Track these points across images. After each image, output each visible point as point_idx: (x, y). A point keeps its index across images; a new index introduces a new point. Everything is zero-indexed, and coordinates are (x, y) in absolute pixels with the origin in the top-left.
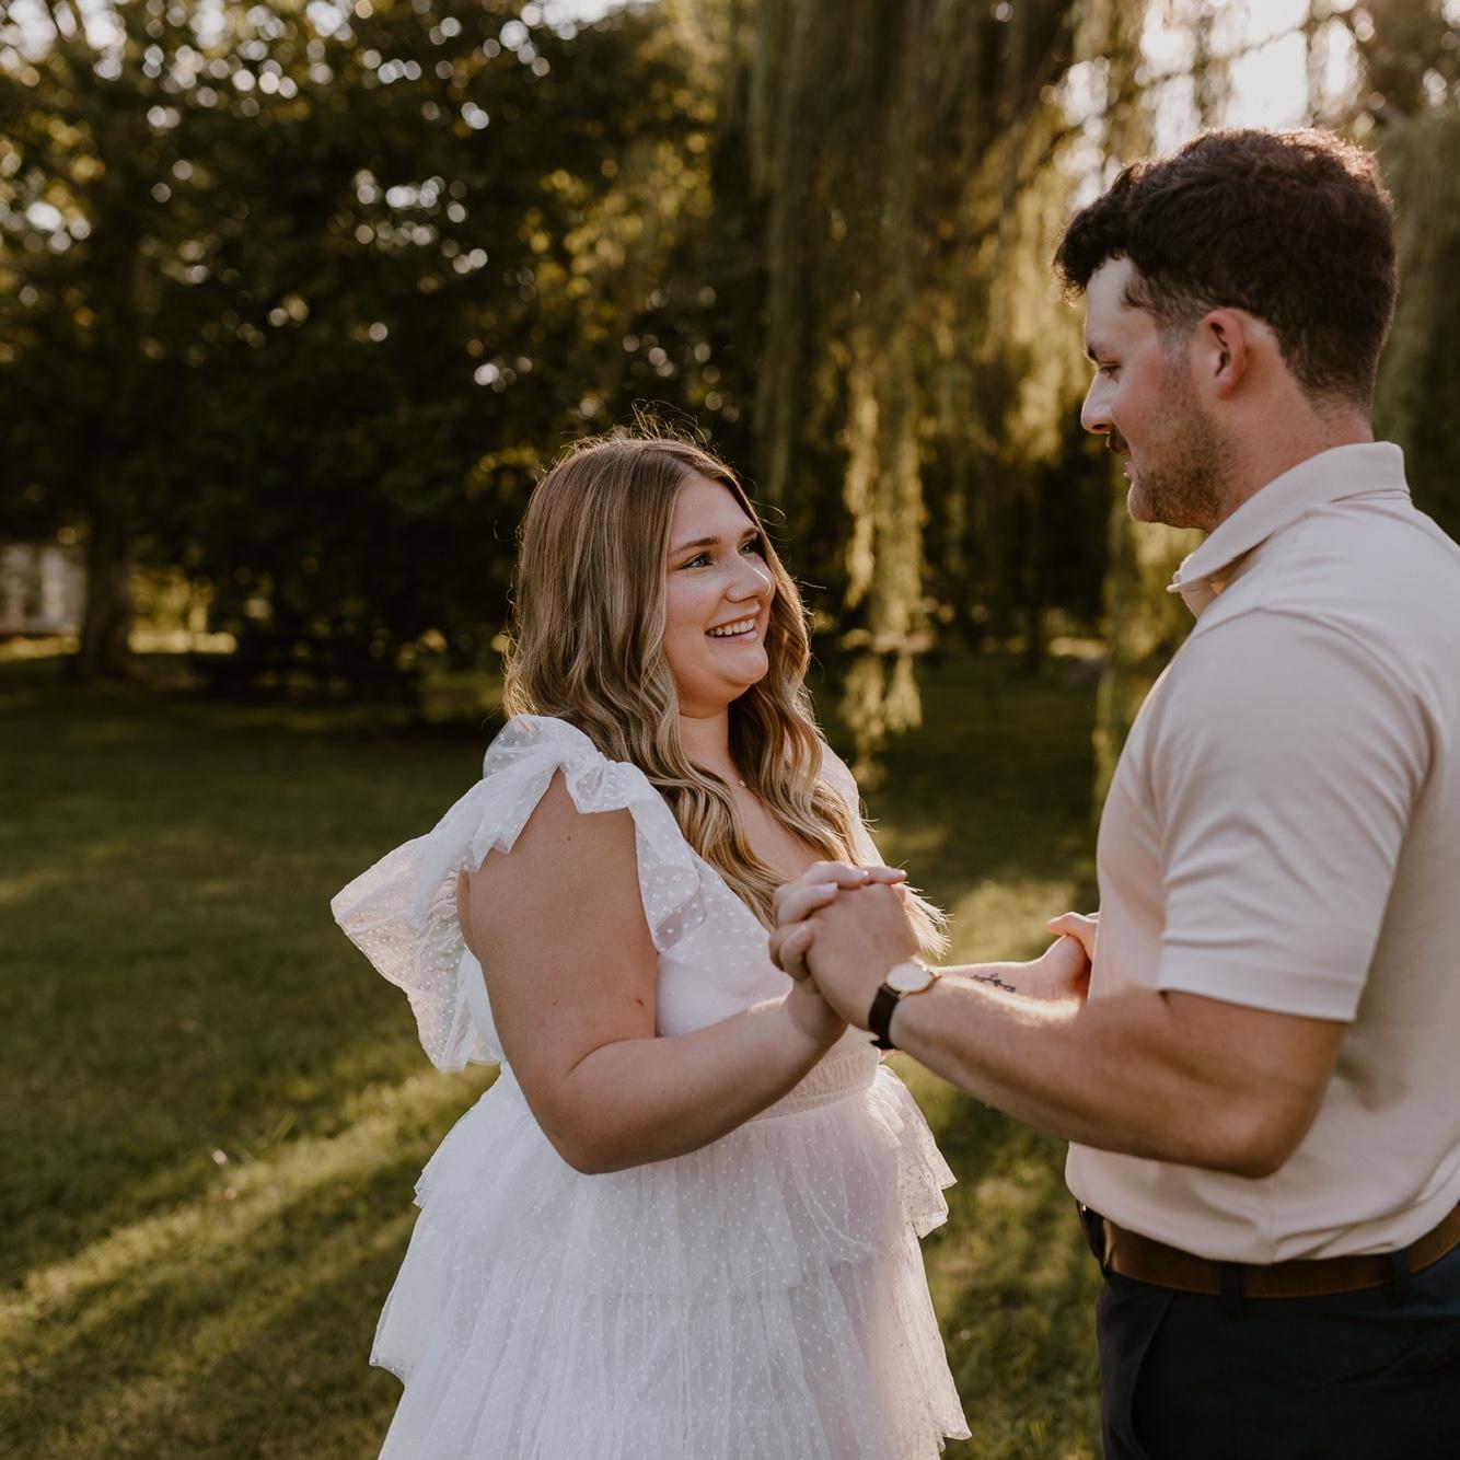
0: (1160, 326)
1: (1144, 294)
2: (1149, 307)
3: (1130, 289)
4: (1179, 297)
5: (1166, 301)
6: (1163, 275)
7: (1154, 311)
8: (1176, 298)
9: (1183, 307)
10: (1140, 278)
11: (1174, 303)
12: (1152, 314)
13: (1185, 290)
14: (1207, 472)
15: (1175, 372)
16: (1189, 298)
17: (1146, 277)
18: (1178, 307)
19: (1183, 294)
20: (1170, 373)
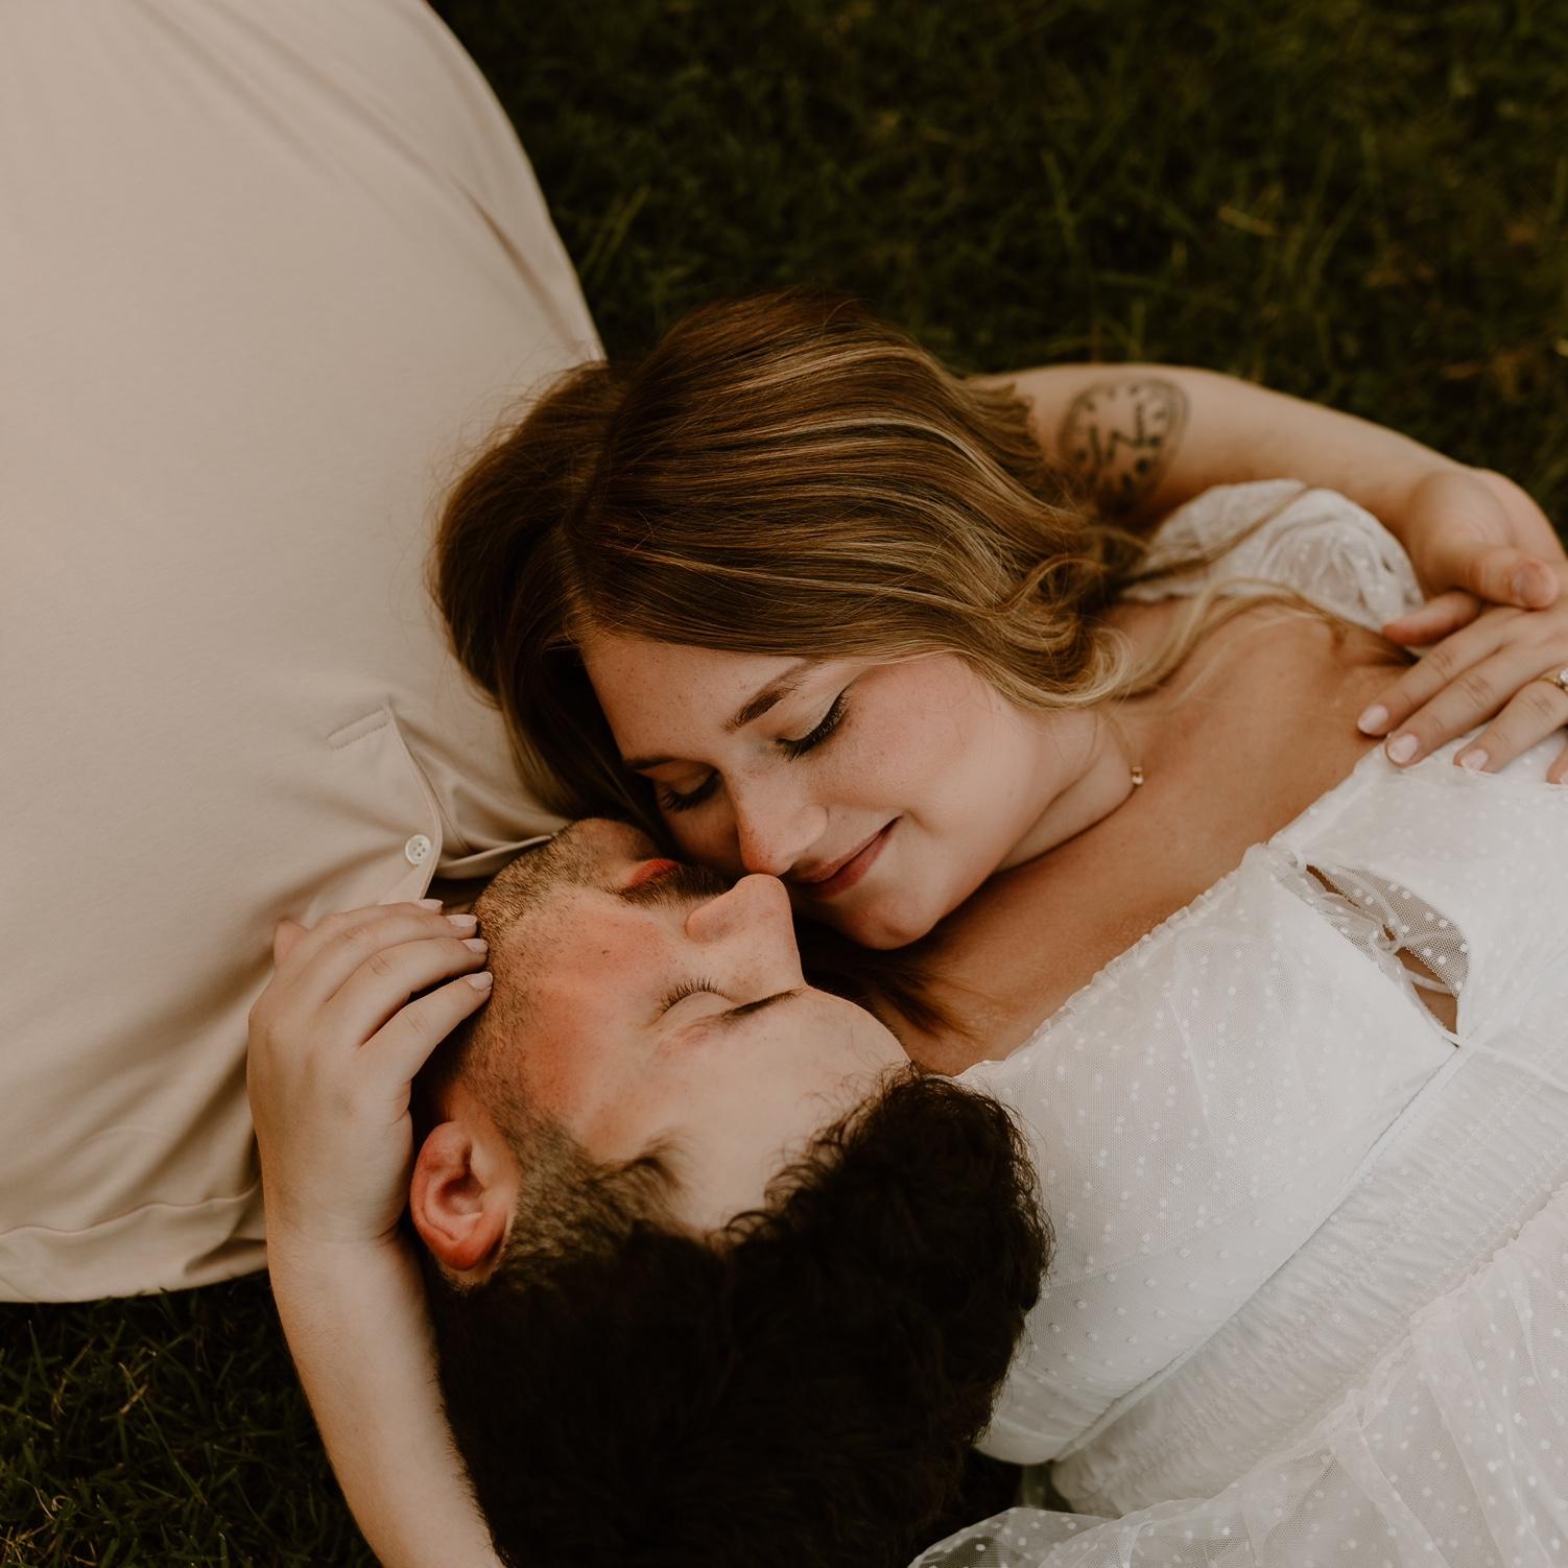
1: (629, 1191)
2: (611, 1176)
3: (661, 1185)
5: (585, 1207)
7: (600, 1175)
8: (569, 1226)
9: (554, 1221)
10: (650, 1216)
11: (570, 1217)
12: (600, 1169)
17: (638, 1225)
18: (559, 1216)
19: (562, 1242)
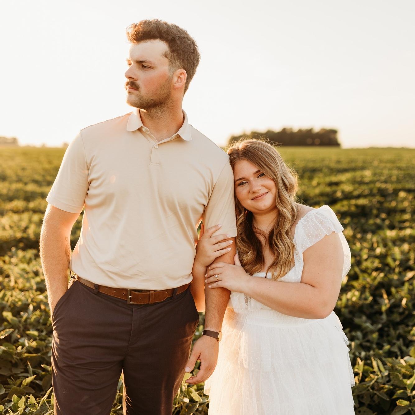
0: (170, 65)
4: (176, 61)
6: (175, 55)
12: (169, 61)
13: (178, 60)
14: (164, 103)
15: (170, 79)
16: (178, 63)
20: (169, 78)
